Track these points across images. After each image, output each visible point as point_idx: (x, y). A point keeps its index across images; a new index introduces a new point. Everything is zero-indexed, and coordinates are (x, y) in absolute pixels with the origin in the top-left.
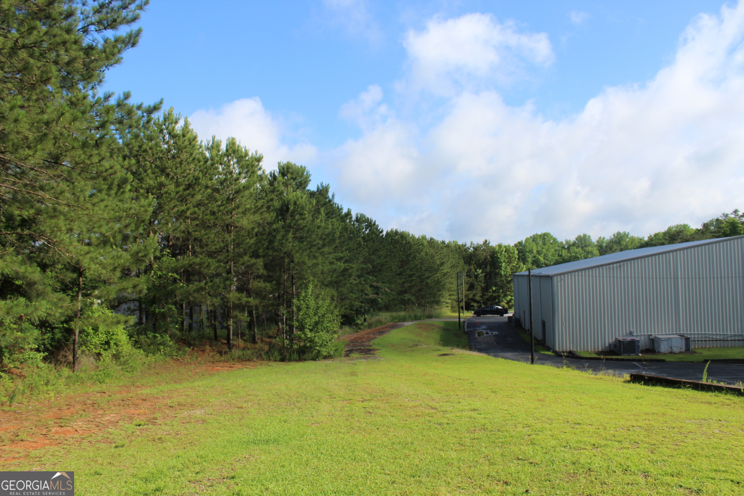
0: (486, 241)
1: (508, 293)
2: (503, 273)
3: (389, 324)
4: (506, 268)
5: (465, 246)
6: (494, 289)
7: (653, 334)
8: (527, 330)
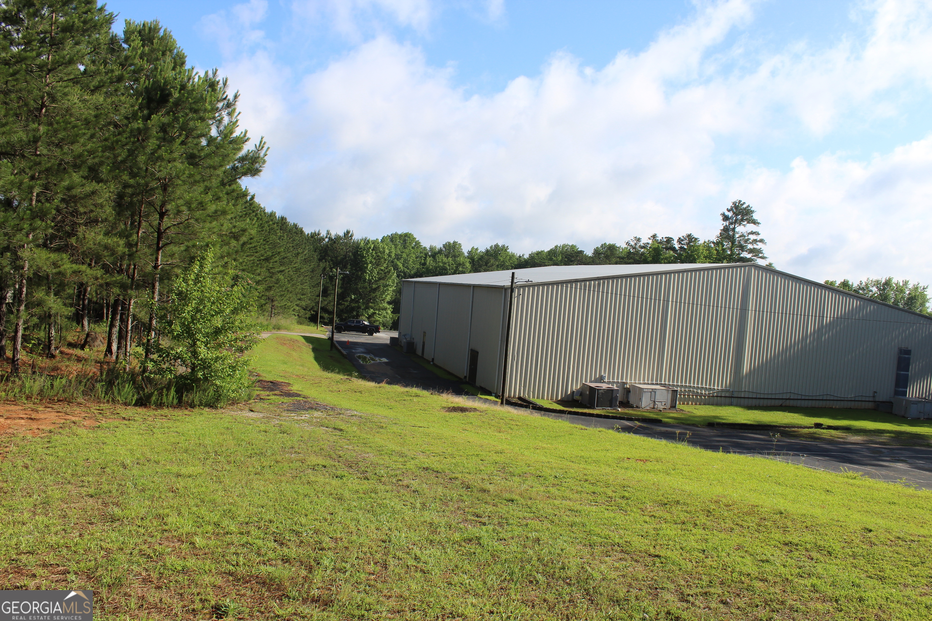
0: (348, 232)
1: (370, 304)
2: (367, 278)
4: (372, 271)
5: (319, 235)
6: (353, 297)
7: (628, 381)
8: (431, 360)
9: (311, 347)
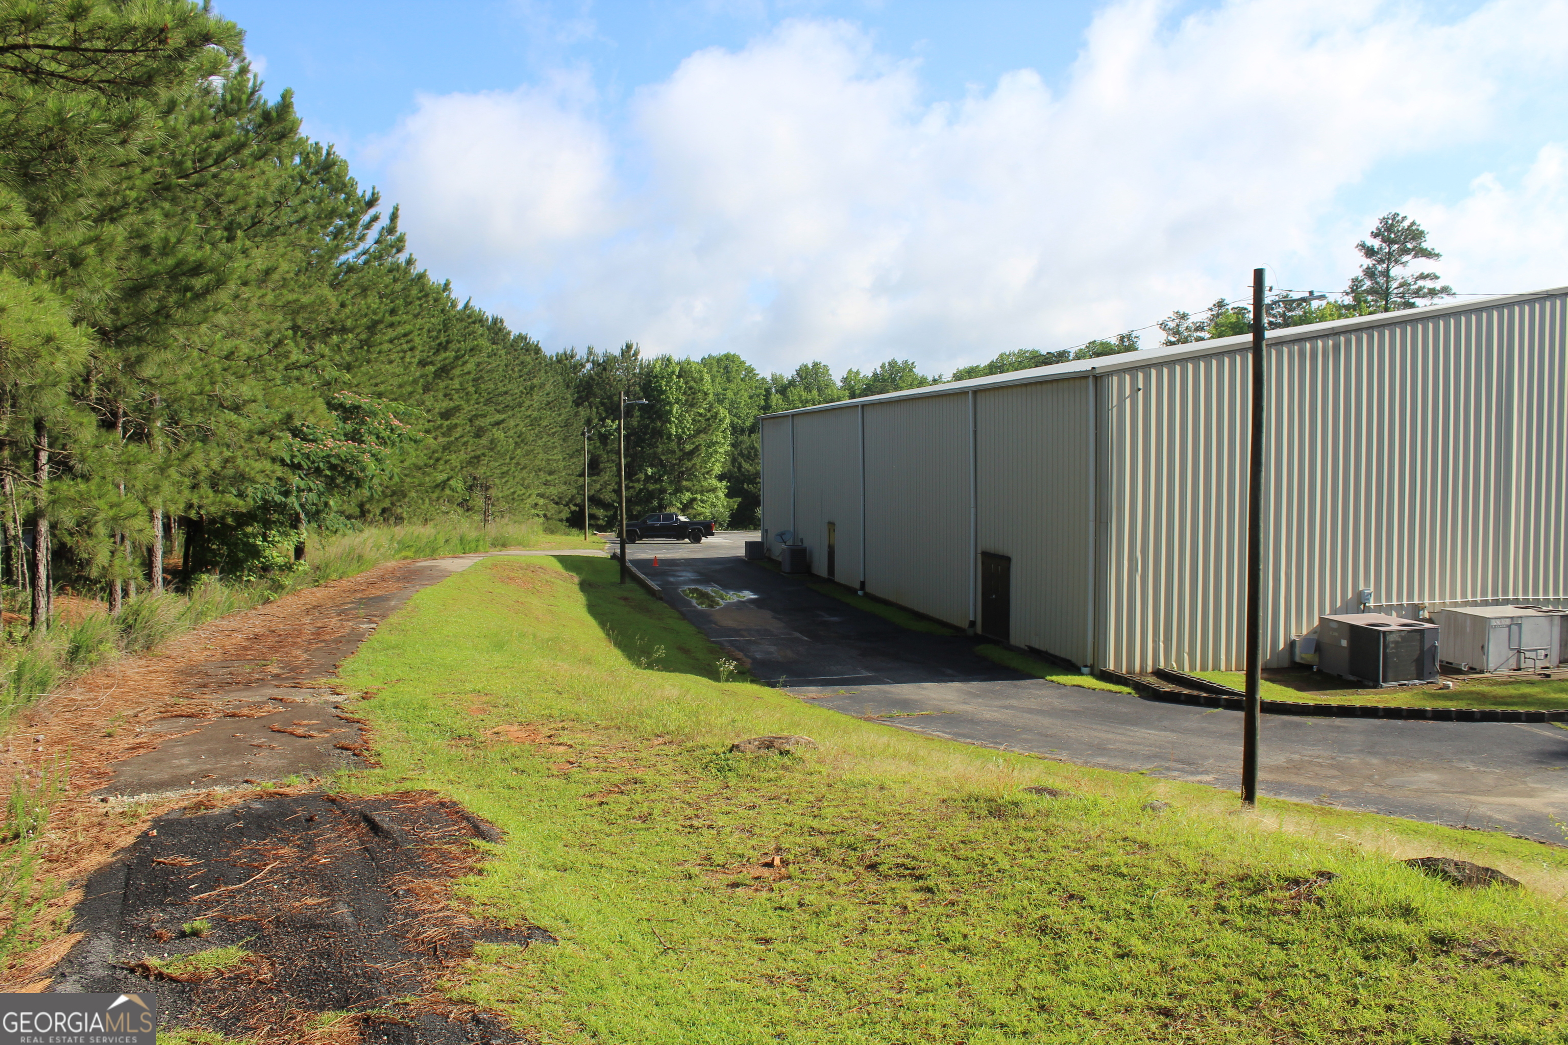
1: (684, 483)
2: (674, 431)
3: (391, 564)
5: (572, 357)
6: (649, 471)
8: (857, 586)
9: (576, 580)
